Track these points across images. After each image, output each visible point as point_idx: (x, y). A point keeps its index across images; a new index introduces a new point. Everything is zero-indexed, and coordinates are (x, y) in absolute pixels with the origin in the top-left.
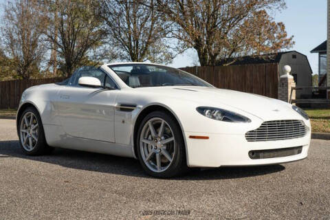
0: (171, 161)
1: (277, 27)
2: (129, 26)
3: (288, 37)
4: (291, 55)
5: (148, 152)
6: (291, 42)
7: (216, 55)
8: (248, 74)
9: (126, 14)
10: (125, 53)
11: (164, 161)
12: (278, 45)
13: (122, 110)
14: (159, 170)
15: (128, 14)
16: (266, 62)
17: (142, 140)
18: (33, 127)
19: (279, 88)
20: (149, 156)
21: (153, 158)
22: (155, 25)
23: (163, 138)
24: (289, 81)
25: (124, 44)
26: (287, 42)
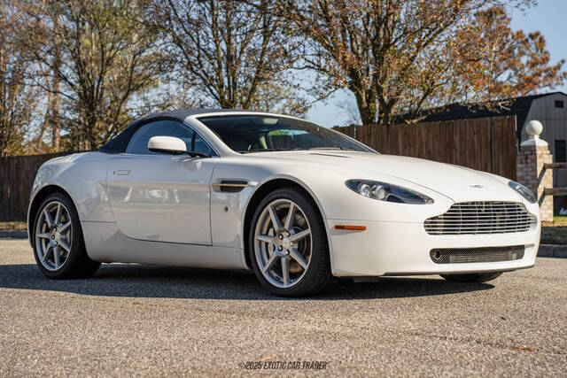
0: (306, 267)
1: (527, 40)
2: (217, 46)
3: (552, 63)
4: (551, 101)
5: (269, 257)
6: (559, 73)
7: (393, 102)
8: (457, 138)
9: (211, 22)
10: (211, 100)
11: (293, 270)
12: (529, 80)
13: (223, 189)
14: (286, 284)
15: (215, 21)
16: (491, 114)
17: (257, 237)
18: (62, 228)
19: (519, 166)
20: (269, 263)
21: (277, 266)
22: (271, 44)
23: (292, 231)
24: (538, 152)
25: (208, 83)
26: (551, 74)
